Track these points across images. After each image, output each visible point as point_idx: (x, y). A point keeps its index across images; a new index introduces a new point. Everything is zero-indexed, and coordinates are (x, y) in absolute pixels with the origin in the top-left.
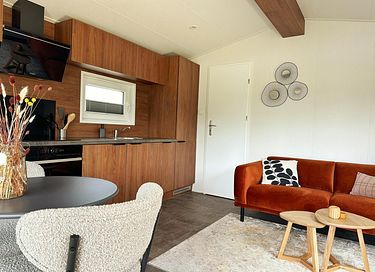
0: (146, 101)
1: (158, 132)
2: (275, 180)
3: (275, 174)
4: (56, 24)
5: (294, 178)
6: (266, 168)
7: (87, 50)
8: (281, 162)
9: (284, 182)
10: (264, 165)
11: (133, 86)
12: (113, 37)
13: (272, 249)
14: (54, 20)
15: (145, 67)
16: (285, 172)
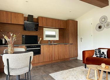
0: (62, 33)
1: (65, 42)
2: (98, 55)
3: (98, 54)
4: (37, 18)
5: (105, 55)
7: (43, 23)
8: (101, 50)
9: (100, 56)
10: (95, 52)
11: (58, 30)
12: (49, 18)
14: (36, 18)
15: (59, 25)
16: (101, 53)
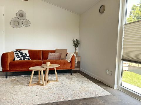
2: (21, 58)
3: (20, 56)
5: (28, 57)
6: (15, 54)
8: (22, 51)
9: (24, 59)
10: (15, 53)
13: (25, 84)
16: (24, 54)
